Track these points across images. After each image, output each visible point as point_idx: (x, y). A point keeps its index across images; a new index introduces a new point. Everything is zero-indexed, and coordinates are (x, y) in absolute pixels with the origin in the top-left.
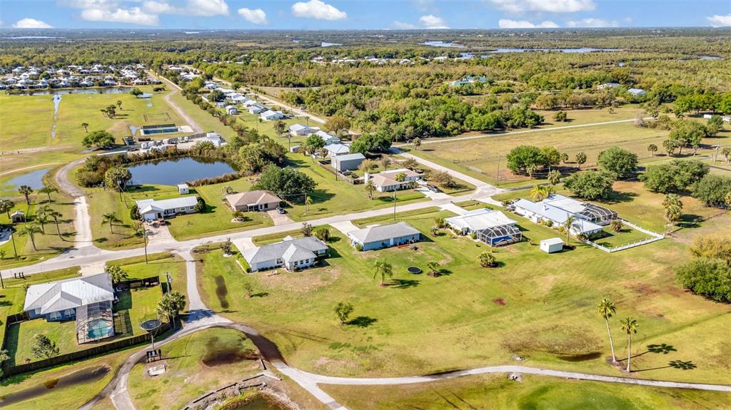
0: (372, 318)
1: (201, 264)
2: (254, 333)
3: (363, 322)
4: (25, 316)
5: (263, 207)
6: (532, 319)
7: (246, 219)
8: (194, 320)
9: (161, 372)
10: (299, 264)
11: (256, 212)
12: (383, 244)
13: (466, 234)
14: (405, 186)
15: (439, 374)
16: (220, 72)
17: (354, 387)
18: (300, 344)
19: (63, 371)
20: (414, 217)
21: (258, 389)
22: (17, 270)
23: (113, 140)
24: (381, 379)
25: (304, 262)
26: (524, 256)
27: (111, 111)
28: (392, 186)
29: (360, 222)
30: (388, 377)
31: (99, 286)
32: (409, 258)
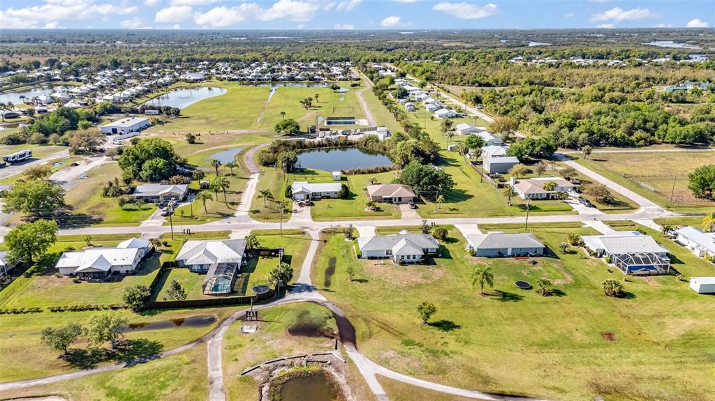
0: (456, 324)
1: (323, 244)
2: (341, 313)
3: (446, 326)
4: (176, 264)
5: (397, 200)
6: (641, 363)
7: (378, 209)
8: (296, 292)
9: (252, 331)
10: (406, 258)
11: (389, 204)
12: (499, 253)
13: (601, 256)
14: (553, 196)
15: (502, 395)
16: (414, 71)
17: (408, 386)
18: (376, 333)
19: (185, 313)
20: (549, 230)
21: (323, 366)
22: (186, 227)
23: (298, 127)
24: (439, 385)
25: (411, 258)
26: (664, 291)
27: (308, 103)
28: (537, 194)
29: (487, 227)
30: (448, 385)
31: (233, 249)
32: (523, 271)
